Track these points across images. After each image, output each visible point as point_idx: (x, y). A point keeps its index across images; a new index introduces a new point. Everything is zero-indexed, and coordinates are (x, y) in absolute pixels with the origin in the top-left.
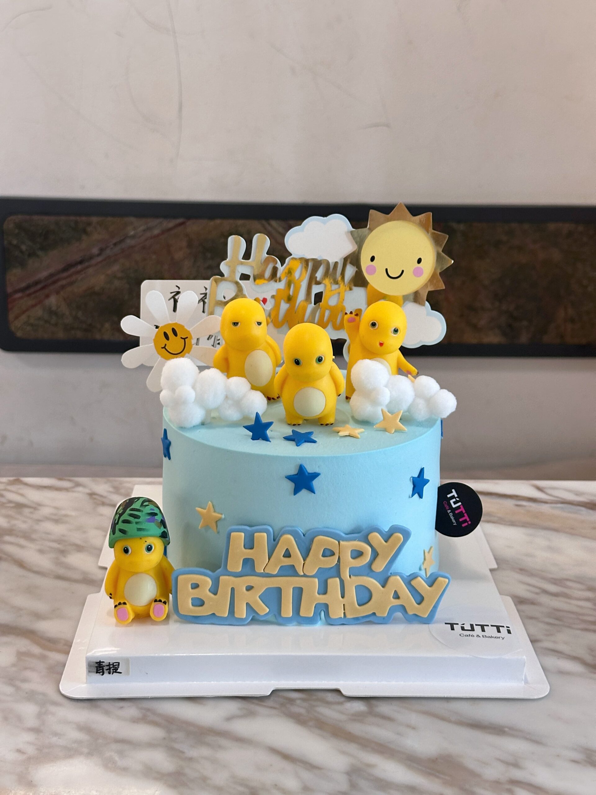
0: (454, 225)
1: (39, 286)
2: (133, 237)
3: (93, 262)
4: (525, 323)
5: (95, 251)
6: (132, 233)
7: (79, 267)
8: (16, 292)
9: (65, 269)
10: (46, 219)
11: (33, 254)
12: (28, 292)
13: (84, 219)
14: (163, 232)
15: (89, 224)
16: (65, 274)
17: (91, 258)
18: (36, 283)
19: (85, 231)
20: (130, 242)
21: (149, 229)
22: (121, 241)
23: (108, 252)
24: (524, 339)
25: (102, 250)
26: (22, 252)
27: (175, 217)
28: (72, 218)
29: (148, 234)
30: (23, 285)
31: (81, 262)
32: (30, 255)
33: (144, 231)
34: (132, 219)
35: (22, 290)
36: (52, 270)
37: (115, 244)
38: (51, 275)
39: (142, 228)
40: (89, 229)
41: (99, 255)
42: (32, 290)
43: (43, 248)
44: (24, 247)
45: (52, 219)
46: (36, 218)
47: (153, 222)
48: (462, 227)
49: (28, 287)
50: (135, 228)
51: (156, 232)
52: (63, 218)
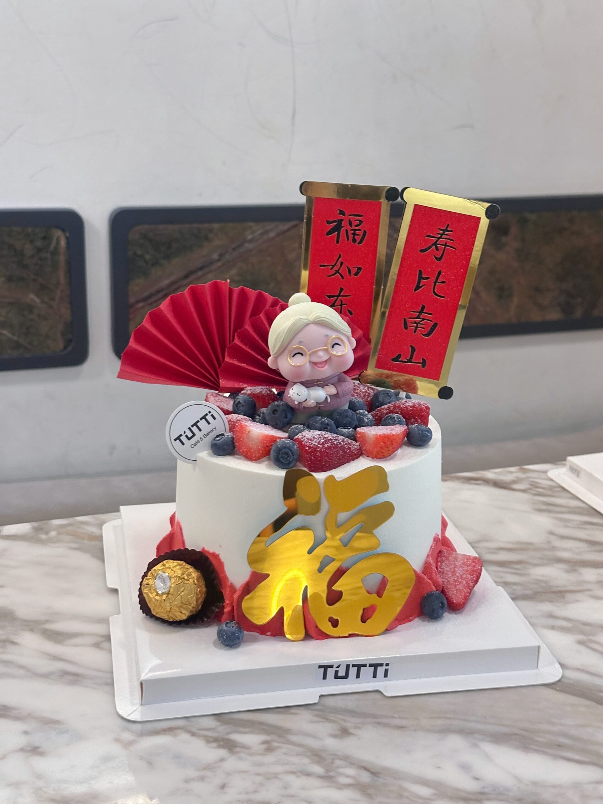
0: (528, 215)
1: (161, 295)
2: (251, 241)
3: (214, 267)
4: (579, 300)
5: (215, 256)
6: (250, 237)
7: (200, 273)
8: (138, 302)
9: (186, 277)
10: (171, 228)
11: (156, 263)
12: (150, 301)
13: (206, 225)
14: (278, 235)
15: (211, 231)
16: (185, 282)
17: (212, 263)
18: (158, 292)
19: (207, 238)
20: (248, 246)
21: (266, 232)
22: (240, 246)
23: (227, 257)
24: (578, 313)
25: (221, 256)
26: (146, 262)
27: (289, 220)
28: (196, 225)
29: (265, 237)
30: (146, 294)
31: (201, 269)
32: (153, 265)
33: (261, 234)
34: (251, 224)
35: (144, 300)
36: (173, 278)
37: (234, 249)
38: (173, 283)
39: (259, 232)
40: (210, 236)
41: (218, 260)
42: (154, 299)
43: (168, 257)
44: (147, 257)
45: (176, 227)
46: (160, 227)
47: (269, 226)
48: (532, 217)
49: (150, 296)
50: (253, 232)
51: (272, 235)
52: (187, 226)
